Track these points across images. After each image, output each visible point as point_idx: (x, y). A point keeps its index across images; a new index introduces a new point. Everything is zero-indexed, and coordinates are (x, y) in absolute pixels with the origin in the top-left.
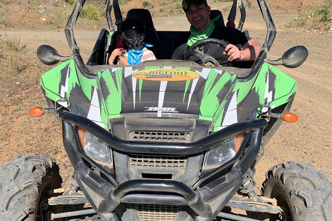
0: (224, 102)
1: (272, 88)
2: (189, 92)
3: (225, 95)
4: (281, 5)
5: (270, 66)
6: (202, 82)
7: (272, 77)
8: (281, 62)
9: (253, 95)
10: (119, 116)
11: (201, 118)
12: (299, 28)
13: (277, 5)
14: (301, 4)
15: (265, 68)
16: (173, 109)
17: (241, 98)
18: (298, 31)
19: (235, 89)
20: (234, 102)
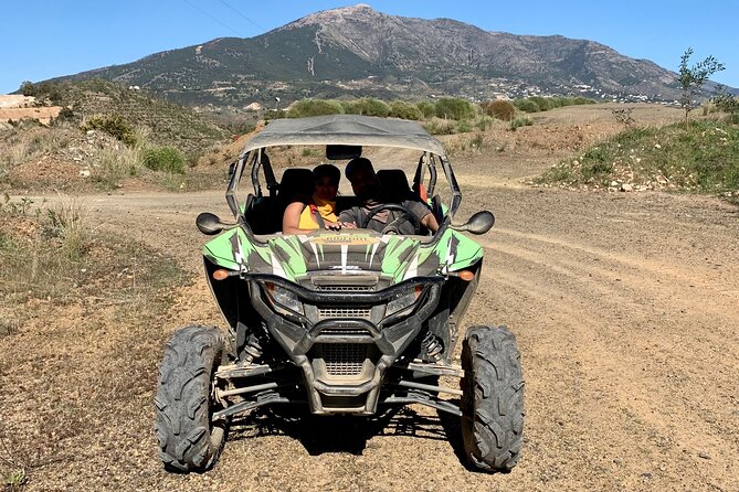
0: (405, 263)
1: (454, 252)
2: (370, 253)
3: (407, 256)
4: (541, 141)
5: (455, 232)
6: (383, 247)
7: (455, 242)
8: (466, 227)
9: (434, 257)
10: (306, 274)
11: (382, 274)
12: (558, 183)
13: (533, 139)
14: (581, 138)
15: (448, 233)
16: (356, 267)
17: (422, 260)
18: (555, 189)
19: (417, 253)
20: (415, 263)
